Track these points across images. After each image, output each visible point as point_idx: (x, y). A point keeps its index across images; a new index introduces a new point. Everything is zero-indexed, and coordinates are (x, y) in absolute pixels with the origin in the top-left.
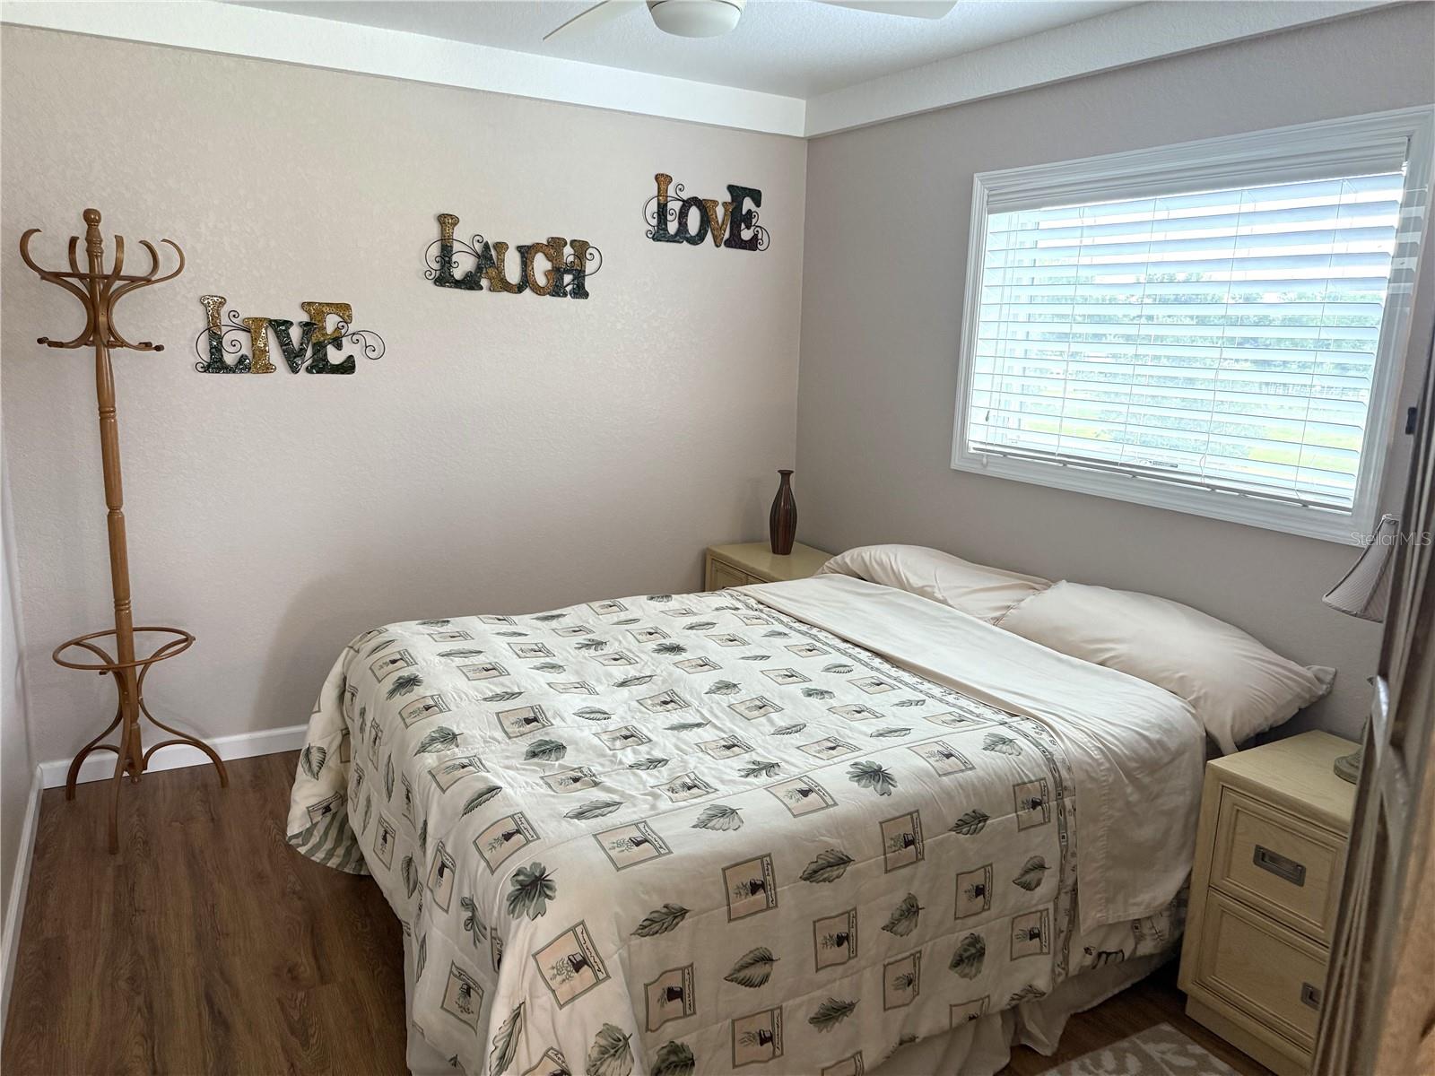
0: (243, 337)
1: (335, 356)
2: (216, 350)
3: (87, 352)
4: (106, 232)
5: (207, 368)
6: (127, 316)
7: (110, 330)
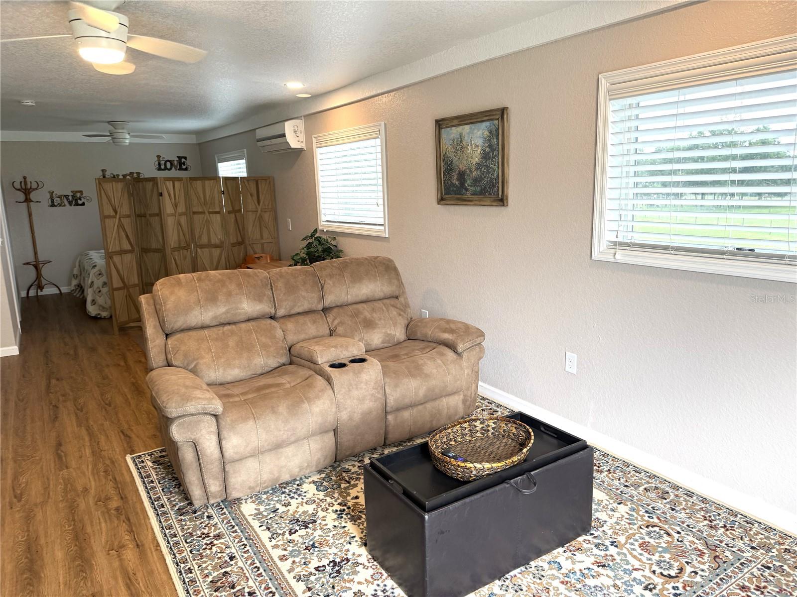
0: (58, 199)
1: (80, 202)
2: (53, 202)
3: (25, 204)
4: (28, 180)
5: (51, 206)
6: (33, 196)
7: (30, 199)
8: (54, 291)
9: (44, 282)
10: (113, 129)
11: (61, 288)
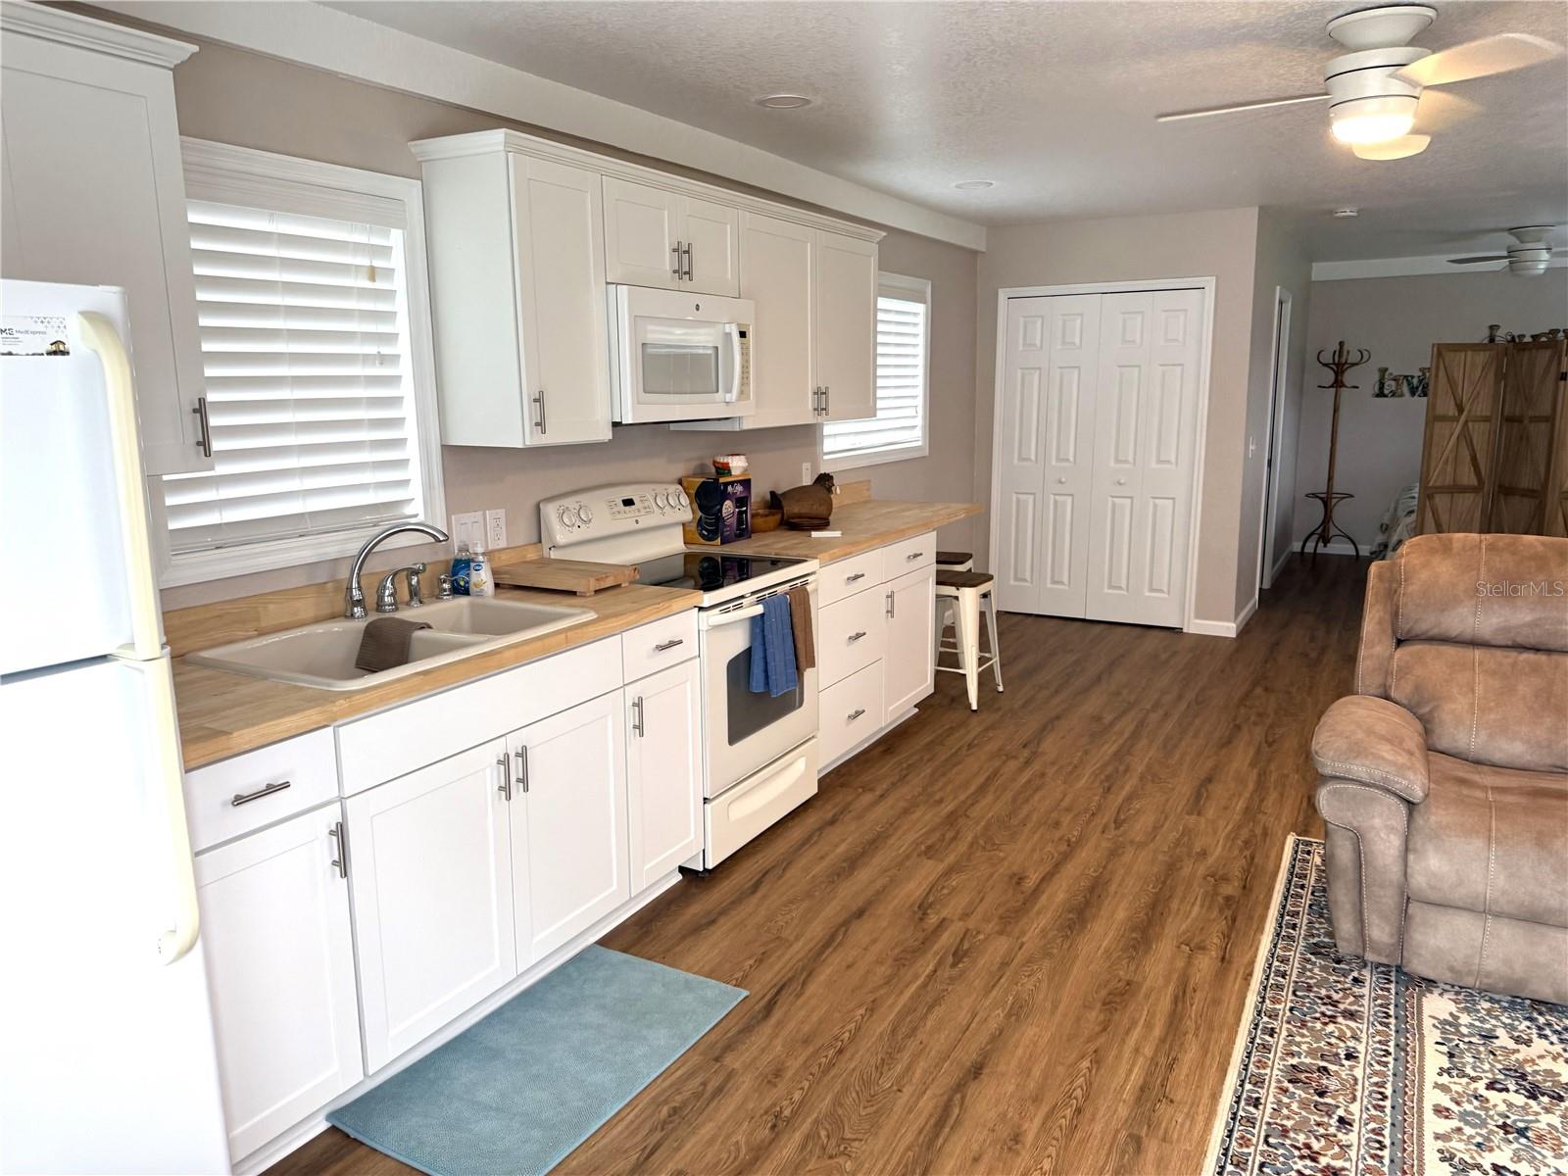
0: (1393, 383)
3: (1334, 390)
4: (1345, 348)
5: (1377, 396)
6: (1349, 377)
7: (1342, 382)
8: (1346, 549)
9: (1333, 531)
10: (1518, 242)
11: (1359, 547)
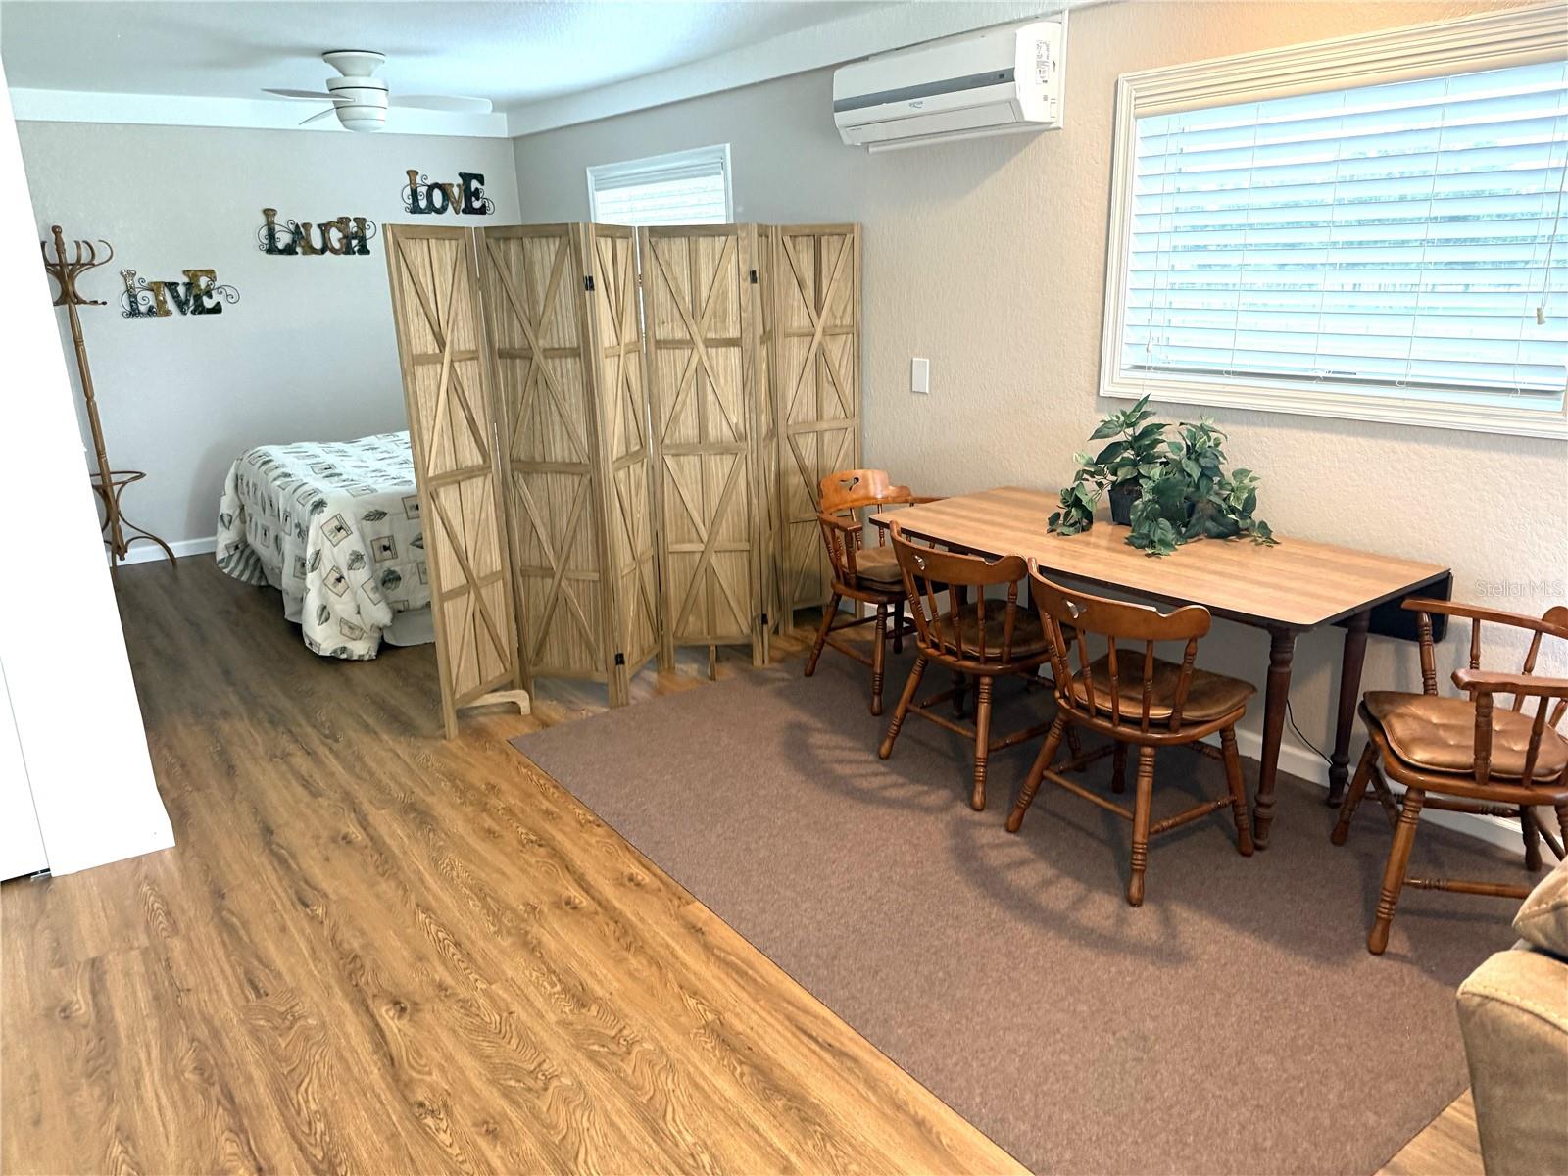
0: (149, 294)
1: (208, 303)
2: (134, 303)
3: (61, 310)
4: (67, 238)
7: (76, 296)
8: (155, 553)
10: (339, 75)
11: (169, 545)
